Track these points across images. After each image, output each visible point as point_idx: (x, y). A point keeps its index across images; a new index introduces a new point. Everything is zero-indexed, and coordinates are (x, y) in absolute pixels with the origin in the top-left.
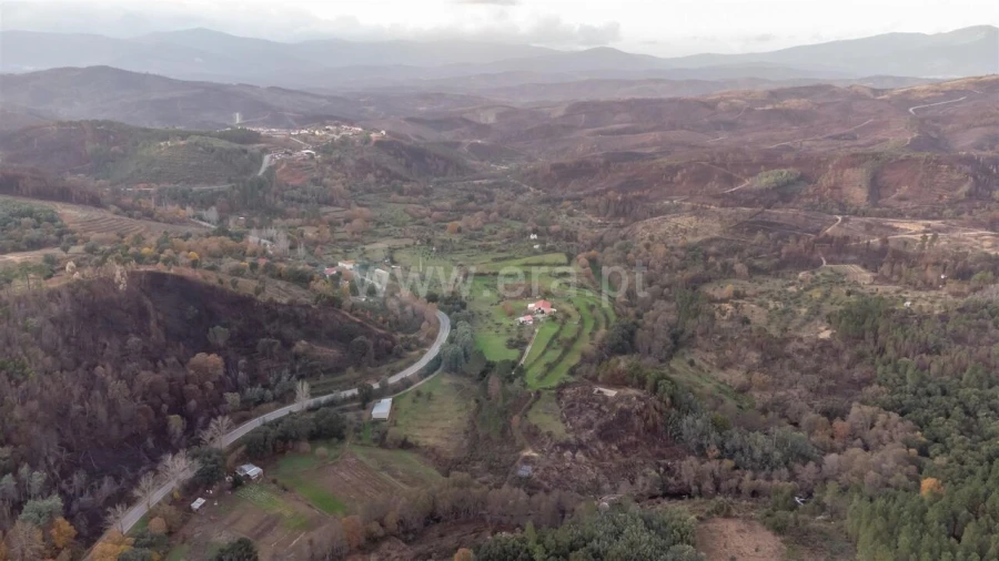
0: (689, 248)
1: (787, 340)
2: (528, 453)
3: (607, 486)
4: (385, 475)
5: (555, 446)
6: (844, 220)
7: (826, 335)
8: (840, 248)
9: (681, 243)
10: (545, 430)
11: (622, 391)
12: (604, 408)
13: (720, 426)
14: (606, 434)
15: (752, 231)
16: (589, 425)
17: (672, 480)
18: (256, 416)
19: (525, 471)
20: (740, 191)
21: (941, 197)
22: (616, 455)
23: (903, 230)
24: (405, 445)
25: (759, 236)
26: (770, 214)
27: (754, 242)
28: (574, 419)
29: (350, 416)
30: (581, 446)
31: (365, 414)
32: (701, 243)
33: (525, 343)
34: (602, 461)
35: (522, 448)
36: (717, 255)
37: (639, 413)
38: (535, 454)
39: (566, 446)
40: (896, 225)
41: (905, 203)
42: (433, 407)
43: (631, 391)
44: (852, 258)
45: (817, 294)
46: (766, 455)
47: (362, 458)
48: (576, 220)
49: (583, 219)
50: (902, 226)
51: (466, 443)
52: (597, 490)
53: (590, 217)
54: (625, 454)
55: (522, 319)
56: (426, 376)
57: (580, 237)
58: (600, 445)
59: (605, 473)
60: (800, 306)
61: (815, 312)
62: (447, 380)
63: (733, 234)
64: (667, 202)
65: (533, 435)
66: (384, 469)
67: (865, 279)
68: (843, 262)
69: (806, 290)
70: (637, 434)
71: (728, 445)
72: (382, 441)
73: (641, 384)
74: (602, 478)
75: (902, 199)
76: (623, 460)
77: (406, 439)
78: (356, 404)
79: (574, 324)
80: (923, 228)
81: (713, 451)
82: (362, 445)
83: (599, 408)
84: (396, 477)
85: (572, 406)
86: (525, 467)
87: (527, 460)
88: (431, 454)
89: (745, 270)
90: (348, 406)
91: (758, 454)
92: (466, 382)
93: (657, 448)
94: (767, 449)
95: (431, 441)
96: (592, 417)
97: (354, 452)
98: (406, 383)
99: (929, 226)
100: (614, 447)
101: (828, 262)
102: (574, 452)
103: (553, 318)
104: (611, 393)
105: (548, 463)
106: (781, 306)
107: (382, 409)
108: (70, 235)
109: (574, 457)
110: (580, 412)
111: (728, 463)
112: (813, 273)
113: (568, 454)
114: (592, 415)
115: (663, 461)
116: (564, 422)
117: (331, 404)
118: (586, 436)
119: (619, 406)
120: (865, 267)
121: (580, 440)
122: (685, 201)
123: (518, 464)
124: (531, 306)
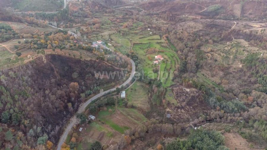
0: (194, 33)
1: (229, 68)
2: (168, 110)
3: (191, 120)
4: (129, 117)
5: (175, 107)
6: (237, 23)
7: (241, 66)
8: (238, 34)
9: (191, 32)
10: (172, 103)
11: (191, 89)
12: (187, 95)
13: (219, 100)
14: (189, 104)
15: (212, 28)
16: (184, 101)
17: (208, 117)
18: (89, 99)
19: (169, 116)
20: (204, 12)
21: (261, 14)
22: (192, 110)
23: (255, 27)
24: (133, 107)
25: (214, 30)
26: (216, 22)
27: (212, 31)
28: (179, 99)
29: (115, 97)
30: (182, 108)
31: (119, 96)
32: (197, 31)
33: (158, 71)
34: (189, 112)
35: (166, 108)
36: (202, 36)
37: (197, 97)
38: (170, 110)
39: (178, 108)
40: (252, 25)
41: (251, 15)
42: (137, 94)
43: (194, 89)
44: (241, 37)
45: (234, 50)
46: (233, 109)
47: (121, 111)
48: (159, 22)
49: (161, 22)
50: (254, 26)
51: (149, 106)
52: (188, 121)
53: (162, 21)
54: (195, 110)
55: (155, 62)
56: (132, 83)
57: (162, 29)
58: (188, 107)
59: (190, 116)
60: (230, 55)
61: (235, 58)
62: (138, 84)
63: (206, 29)
64: (184, 16)
65: (169, 104)
66: (129, 115)
67: (246, 44)
68: (239, 38)
69: (231, 49)
70: (197, 103)
71: (222, 106)
72: (126, 106)
73: (196, 87)
74: (189, 117)
75: (250, 14)
76: (194, 111)
77: (132, 105)
78: (115, 93)
79: (169, 63)
80: (260, 26)
81: (218, 108)
82: (120, 107)
83: (185, 95)
84: (132, 118)
85: (178, 94)
86: (168, 115)
87: (168, 112)
88: (141, 110)
89: (212, 42)
90: (113, 94)
91: (231, 109)
92: (144, 84)
93: (203, 107)
94: (233, 107)
95: (139, 105)
96: (184, 98)
97: (119, 110)
98: (128, 85)
99: (261, 25)
100: (191, 107)
101: (235, 38)
102: (181, 110)
103: (163, 62)
104: (188, 90)
105: (174, 113)
106: (225, 55)
107: (123, 95)
108: (17, 35)
109: (181, 111)
110: (180, 97)
111: (223, 111)
112: (231, 43)
113: (179, 110)
114: (184, 97)
115: (204, 111)
116: (176, 99)
117: (109, 93)
118: (184, 104)
119: (192, 94)
120: (246, 40)
121: (182, 106)
122: (189, 15)
123: (166, 113)
124: (156, 57)
